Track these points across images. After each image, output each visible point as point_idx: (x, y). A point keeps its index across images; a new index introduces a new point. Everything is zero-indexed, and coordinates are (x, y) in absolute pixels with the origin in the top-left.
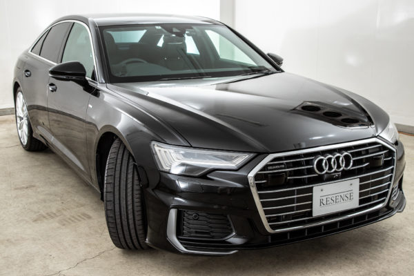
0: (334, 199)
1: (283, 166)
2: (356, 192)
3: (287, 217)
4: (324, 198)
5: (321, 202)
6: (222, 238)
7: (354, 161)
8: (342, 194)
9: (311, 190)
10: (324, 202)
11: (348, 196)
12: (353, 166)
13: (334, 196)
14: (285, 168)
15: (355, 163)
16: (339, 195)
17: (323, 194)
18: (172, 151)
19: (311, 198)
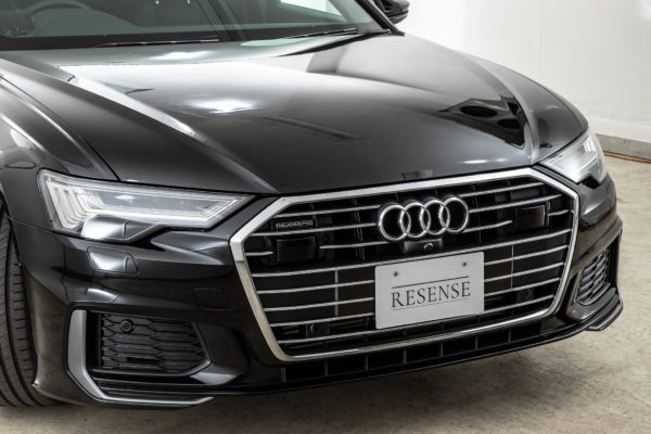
0: (426, 294)
1: (310, 223)
2: (477, 281)
3: (319, 330)
4: (403, 292)
5: (396, 300)
6: (182, 371)
7: (471, 215)
8: (444, 285)
9: (370, 273)
10: (403, 299)
11: (459, 289)
12: (469, 226)
13: (426, 286)
14: (314, 227)
15: (474, 220)
16: (437, 285)
17: (399, 281)
18: (79, 190)
19: (370, 290)
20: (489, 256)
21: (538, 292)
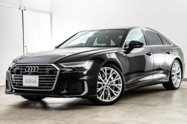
4: (26, 80)
8: (32, 80)
9: (22, 76)
10: (27, 81)
11: (35, 81)
14: (19, 68)
15: (39, 71)
17: (26, 78)
19: (22, 79)
20: (39, 77)
21: (50, 85)
